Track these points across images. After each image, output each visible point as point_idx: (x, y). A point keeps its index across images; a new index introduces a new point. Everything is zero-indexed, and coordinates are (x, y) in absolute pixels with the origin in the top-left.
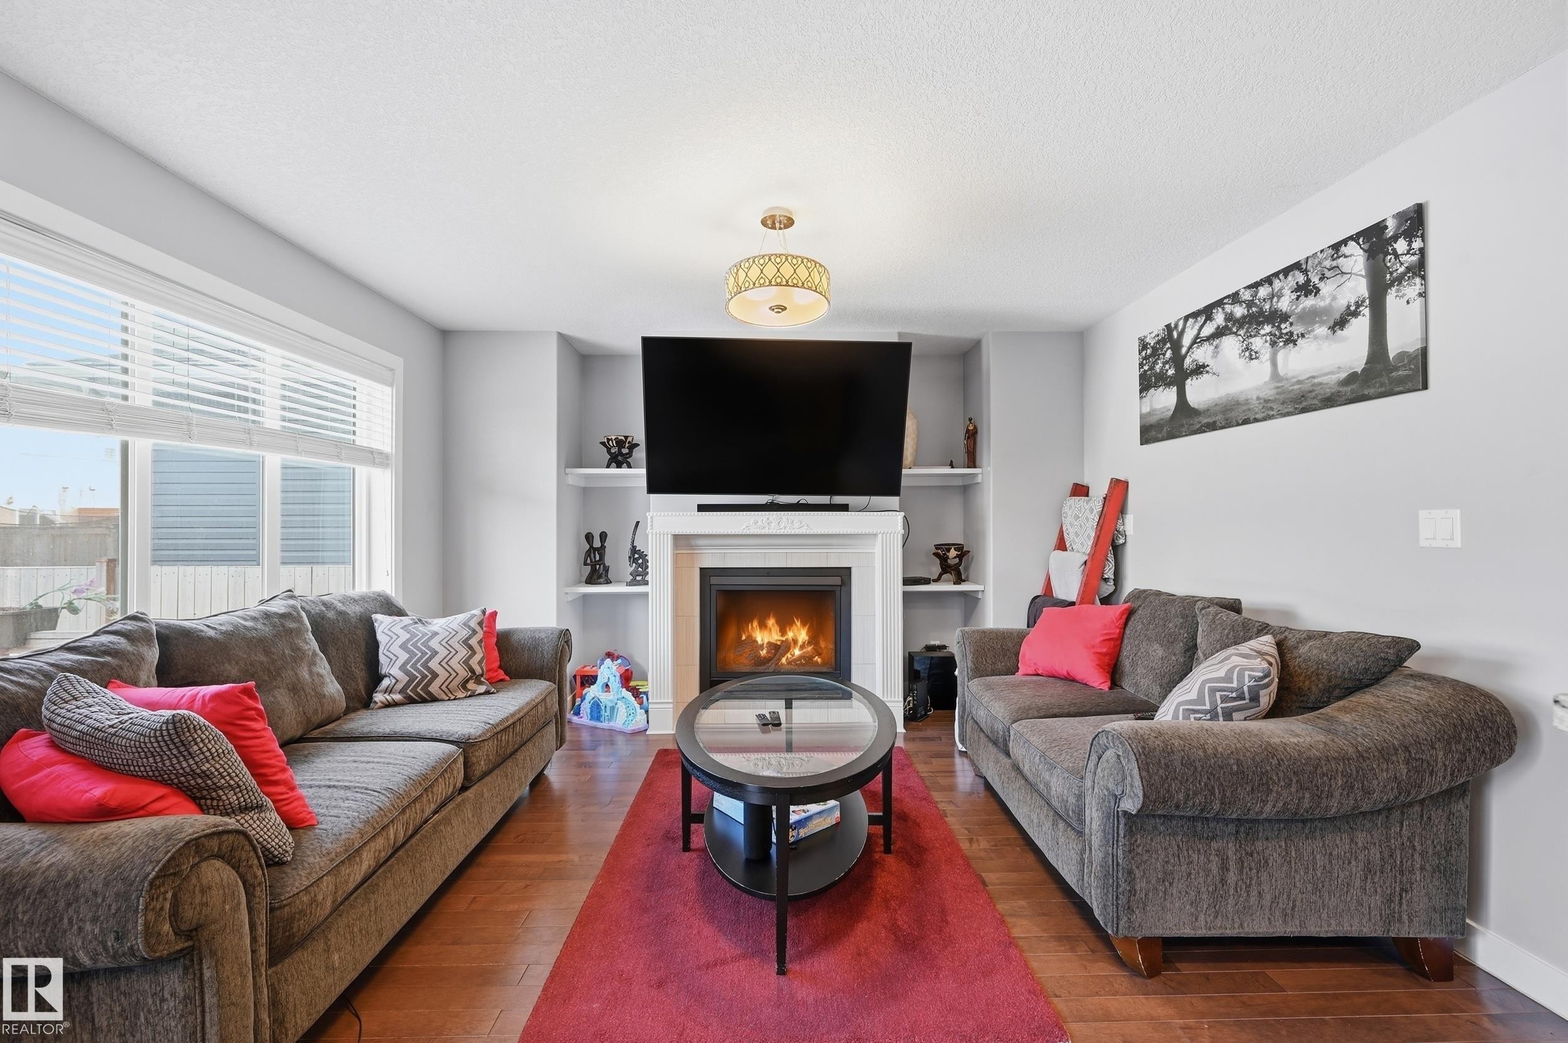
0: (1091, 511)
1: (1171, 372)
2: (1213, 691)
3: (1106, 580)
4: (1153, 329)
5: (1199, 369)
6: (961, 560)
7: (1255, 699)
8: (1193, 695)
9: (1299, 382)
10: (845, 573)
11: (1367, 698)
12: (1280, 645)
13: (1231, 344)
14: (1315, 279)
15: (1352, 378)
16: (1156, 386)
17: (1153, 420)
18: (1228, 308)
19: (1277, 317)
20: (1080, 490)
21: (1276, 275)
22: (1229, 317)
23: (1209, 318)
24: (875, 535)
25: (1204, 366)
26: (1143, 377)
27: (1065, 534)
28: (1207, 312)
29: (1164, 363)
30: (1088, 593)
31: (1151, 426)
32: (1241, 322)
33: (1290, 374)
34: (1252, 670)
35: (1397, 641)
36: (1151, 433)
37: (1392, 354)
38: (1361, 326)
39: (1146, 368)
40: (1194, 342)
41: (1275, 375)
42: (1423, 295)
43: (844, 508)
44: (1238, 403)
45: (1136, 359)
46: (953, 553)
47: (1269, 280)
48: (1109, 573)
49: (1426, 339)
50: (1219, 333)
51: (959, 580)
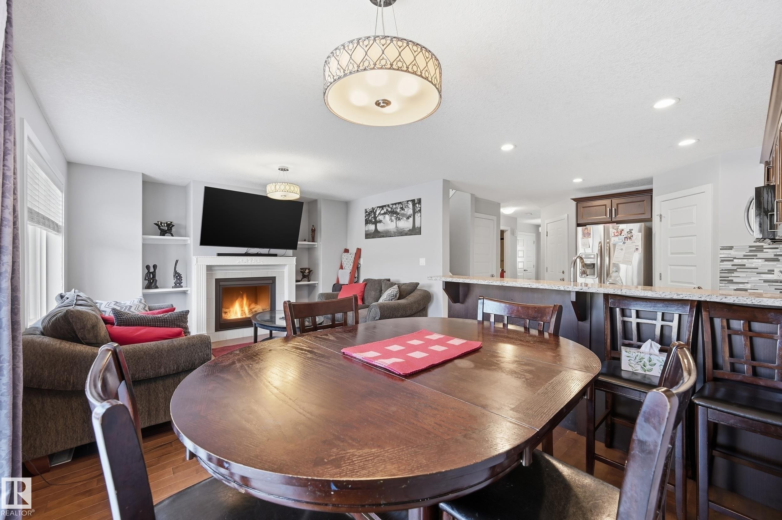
0: (352, 257)
1: (373, 220)
2: (389, 295)
3: (355, 277)
4: (369, 208)
5: (380, 221)
6: (309, 274)
7: (396, 296)
8: (386, 297)
9: (401, 229)
10: (273, 279)
11: (412, 294)
12: (398, 287)
13: (387, 217)
14: (404, 207)
15: (410, 230)
16: (370, 224)
17: (368, 233)
18: (387, 208)
19: (396, 213)
20: (346, 251)
21: (397, 203)
22: (387, 210)
23: (383, 209)
24: (285, 265)
25: (381, 221)
26: (366, 220)
27: (343, 265)
28: (382, 207)
29: (372, 218)
30: (351, 281)
31: (368, 234)
32: (390, 212)
33: (399, 227)
34: (391, 295)
35: (416, 283)
36: (368, 236)
37: (416, 227)
38: (411, 219)
39: (367, 218)
40: (379, 214)
41: (396, 226)
42: (421, 216)
43: (275, 255)
44: (389, 231)
45: (364, 215)
46: (307, 271)
47: (395, 204)
48: (356, 276)
49: (421, 225)
50: (385, 213)
51: (309, 281)
